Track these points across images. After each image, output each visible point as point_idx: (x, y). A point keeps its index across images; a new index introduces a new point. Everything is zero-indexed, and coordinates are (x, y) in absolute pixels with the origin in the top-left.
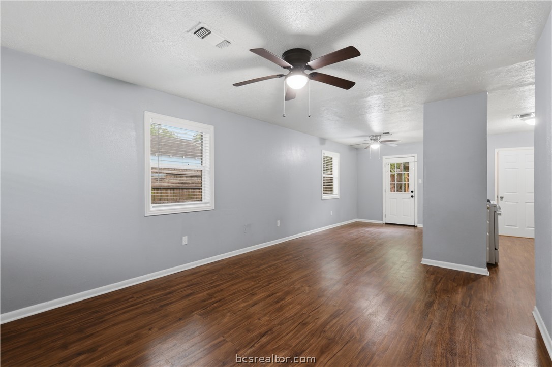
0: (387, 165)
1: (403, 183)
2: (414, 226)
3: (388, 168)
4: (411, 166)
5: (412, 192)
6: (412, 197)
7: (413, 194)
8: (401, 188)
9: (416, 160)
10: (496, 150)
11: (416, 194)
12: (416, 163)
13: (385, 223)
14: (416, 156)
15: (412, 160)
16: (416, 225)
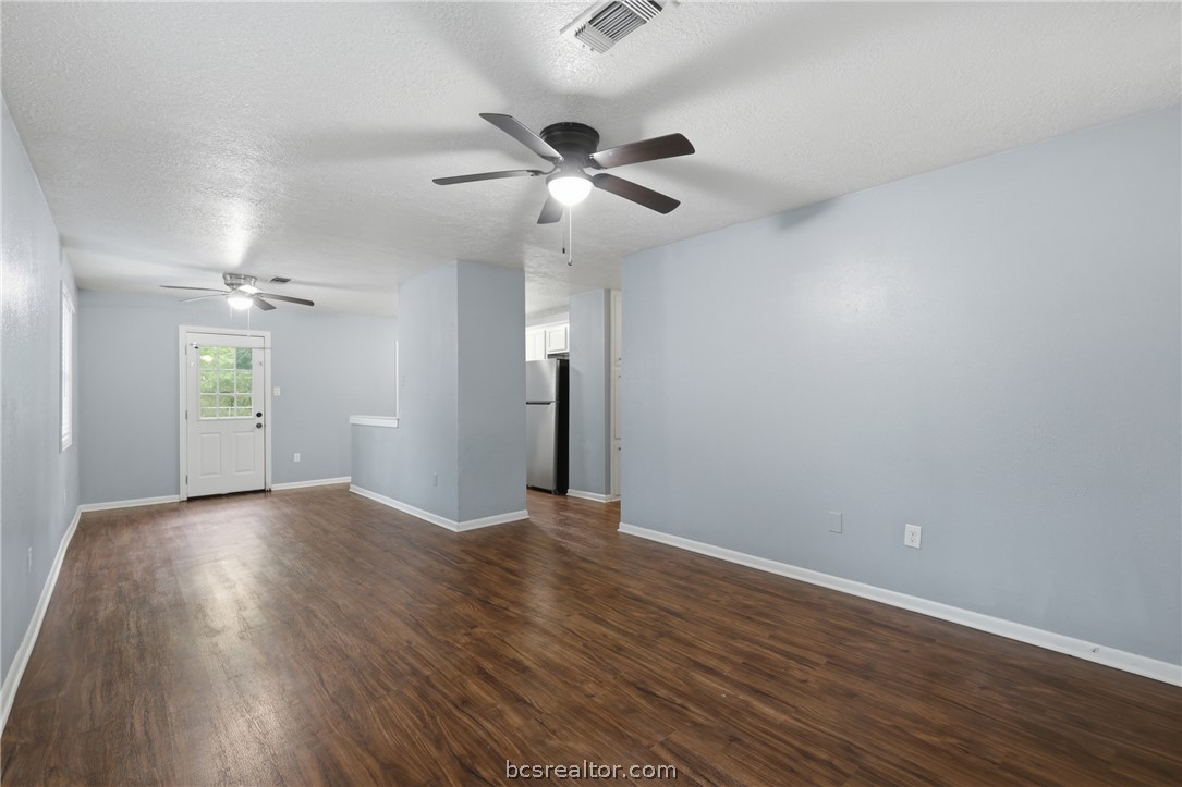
0: (191, 349)
1: (236, 394)
2: (263, 491)
3: (195, 356)
4: (257, 357)
5: (259, 415)
6: (259, 426)
7: (260, 420)
9: (268, 345)
11: (268, 419)
12: (268, 352)
13: (185, 499)
14: (268, 334)
15: (259, 342)
16: (267, 488)
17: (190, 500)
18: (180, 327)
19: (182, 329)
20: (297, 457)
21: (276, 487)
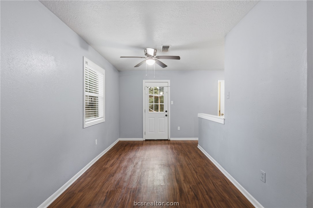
0: (146, 88)
1: (159, 104)
2: (167, 140)
3: (147, 90)
4: (165, 90)
5: (166, 111)
6: (166, 115)
7: (167, 113)
8: (157, 108)
9: (169, 85)
10: (219, 81)
11: (169, 113)
12: (169, 88)
13: (145, 140)
14: (169, 81)
15: (166, 84)
16: (169, 139)
17: (146, 140)
18: (143, 80)
19: (144, 81)
20: (179, 128)
21: (172, 139)
